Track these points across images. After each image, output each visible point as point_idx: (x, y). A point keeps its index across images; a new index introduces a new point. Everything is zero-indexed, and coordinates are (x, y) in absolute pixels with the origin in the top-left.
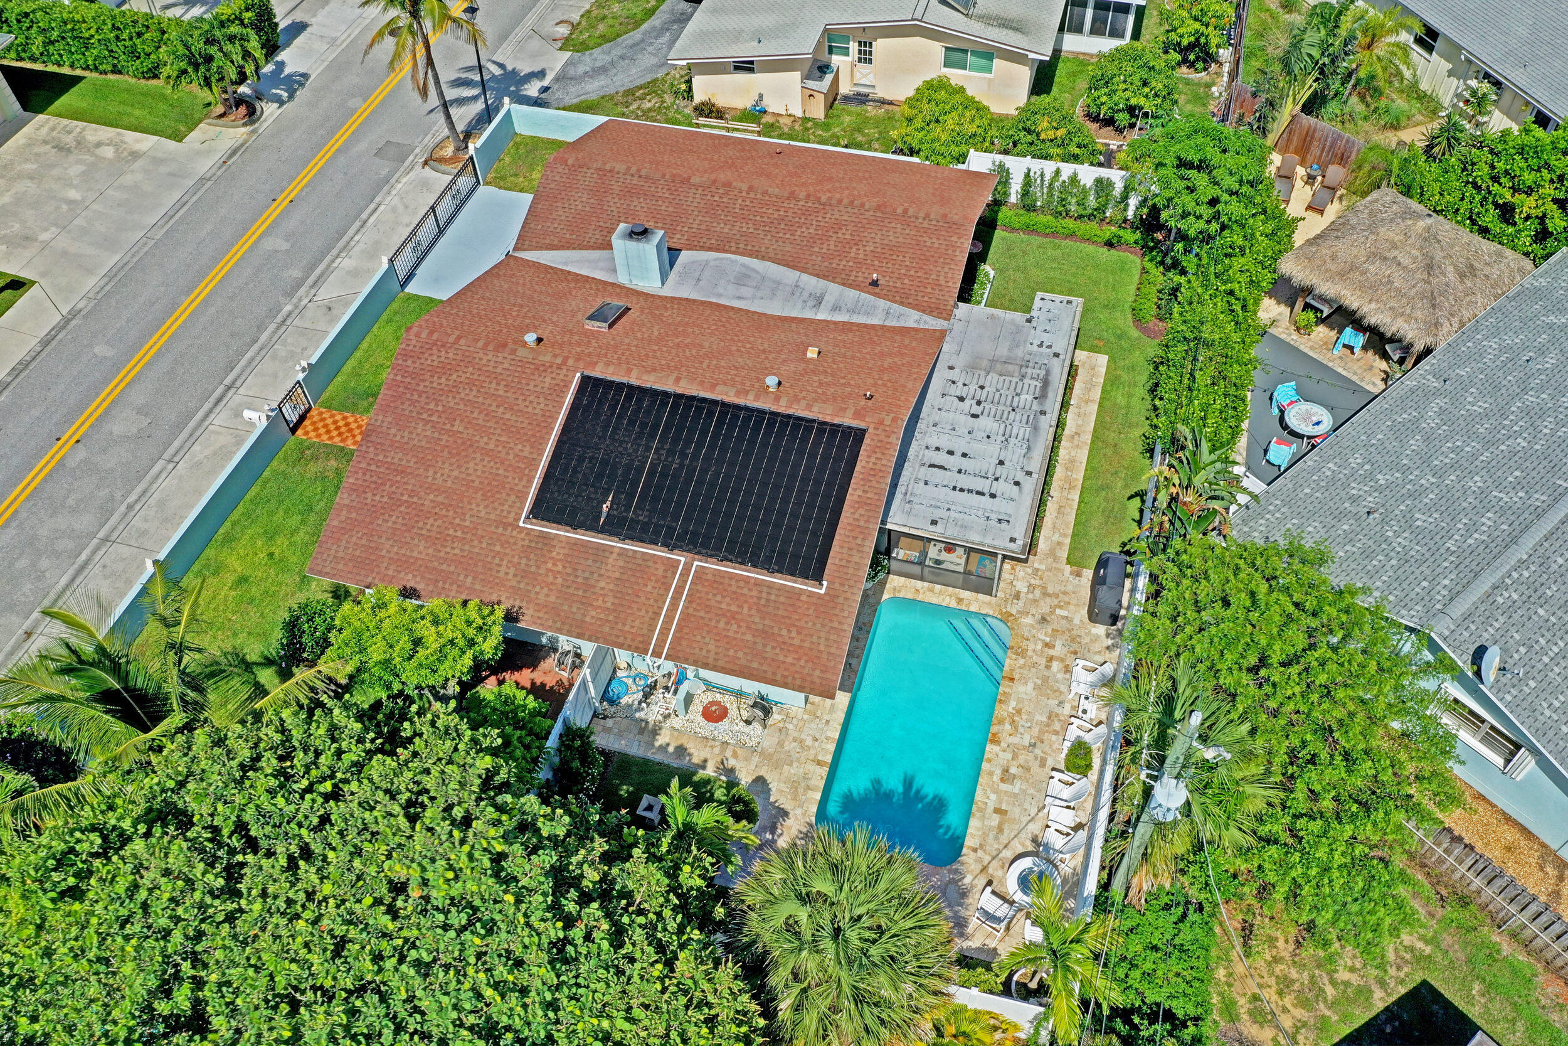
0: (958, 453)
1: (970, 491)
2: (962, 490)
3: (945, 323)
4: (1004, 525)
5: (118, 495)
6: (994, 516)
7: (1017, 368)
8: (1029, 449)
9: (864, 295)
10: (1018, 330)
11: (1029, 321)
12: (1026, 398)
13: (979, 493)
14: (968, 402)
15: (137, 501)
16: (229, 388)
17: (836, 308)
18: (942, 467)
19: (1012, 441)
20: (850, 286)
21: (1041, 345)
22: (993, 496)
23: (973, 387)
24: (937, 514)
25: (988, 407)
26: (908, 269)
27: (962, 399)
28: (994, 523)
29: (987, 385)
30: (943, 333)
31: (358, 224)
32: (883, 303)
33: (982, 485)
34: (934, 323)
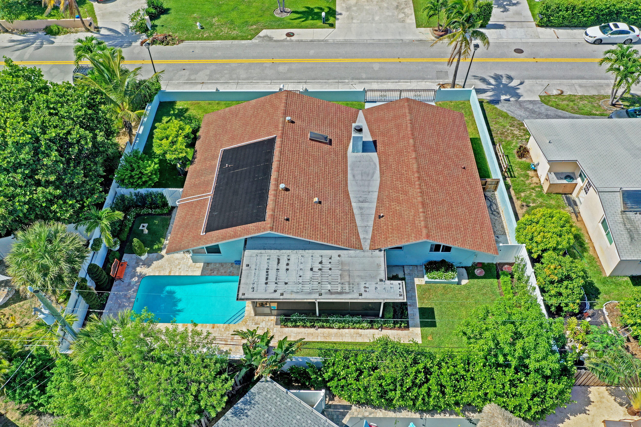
0: (288, 267)
1: (267, 275)
2: (267, 272)
3: (368, 248)
4: (251, 290)
6: (255, 286)
7: (348, 280)
8: (297, 292)
9: (374, 216)
10: (373, 277)
11: (381, 280)
12: (329, 287)
13: (267, 279)
14: (320, 266)
17: (361, 208)
18: (278, 263)
19: (300, 286)
20: (376, 209)
21: (365, 287)
22: (266, 283)
23: (330, 266)
24: (253, 267)
25: (319, 273)
26: (392, 225)
27: (321, 263)
28: (251, 286)
29: (332, 271)
30: (361, 248)
31: (397, 81)
32: (371, 223)
33: (272, 278)
34: (366, 245)
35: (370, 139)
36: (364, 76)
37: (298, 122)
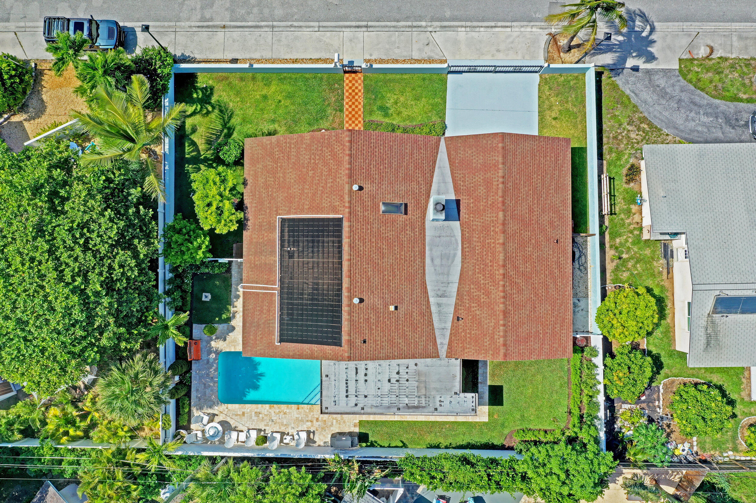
0: (366, 378)
1: (347, 387)
2: (347, 383)
3: (444, 356)
4: (333, 404)
5: (296, 17)
6: (336, 399)
7: (424, 393)
8: (377, 406)
9: (452, 315)
10: (448, 390)
11: (456, 393)
12: (406, 401)
13: (347, 391)
14: (397, 377)
15: (295, 27)
16: (367, 27)
17: (439, 305)
18: (357, 373)
19: (379, 399)
20: (455, 308)
21: (440, 401)
22: (347, 396)
23: (407, 377)
24: (332, 377)
25: (397, 385)
26: (470, 333)
27: (398, 373)
28: (333, 399)
29: (409, 382)
30: (438, 356)
31: (493, 24)
32: (449, 325)
33: (352, 391)
34: (443, 351)
35: (453, 197)
36: (448, 14)
37: (367, 187)
